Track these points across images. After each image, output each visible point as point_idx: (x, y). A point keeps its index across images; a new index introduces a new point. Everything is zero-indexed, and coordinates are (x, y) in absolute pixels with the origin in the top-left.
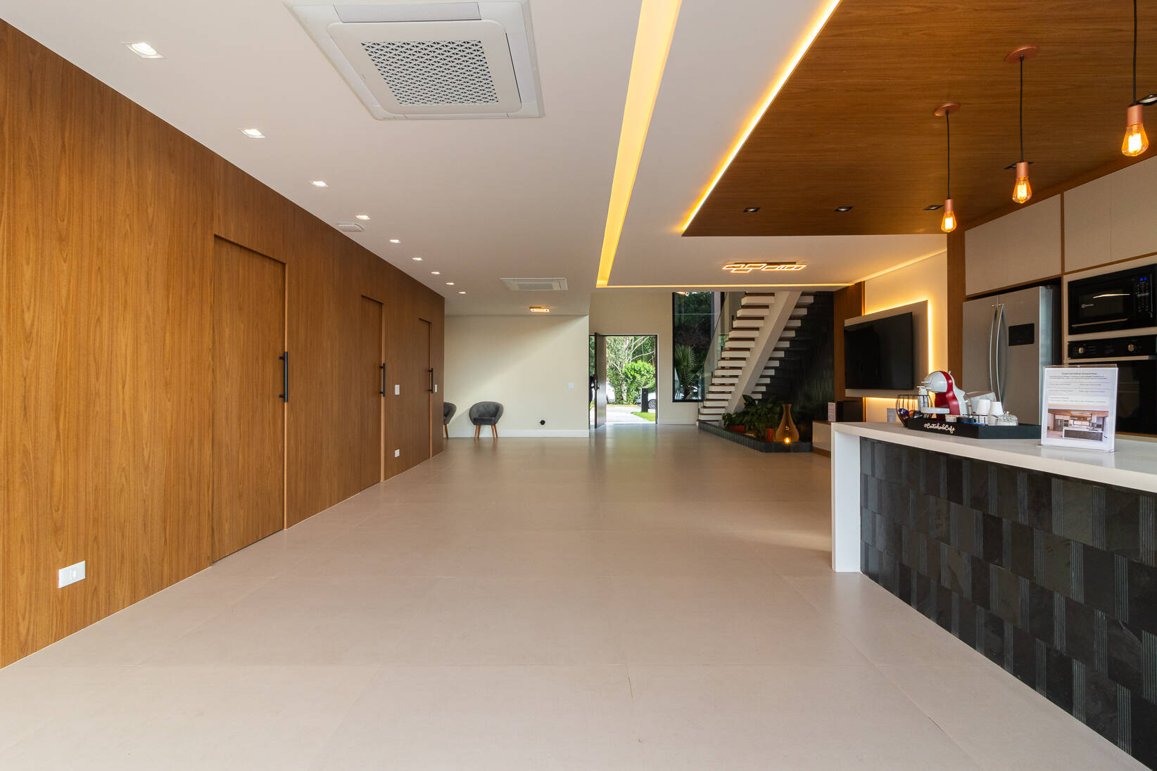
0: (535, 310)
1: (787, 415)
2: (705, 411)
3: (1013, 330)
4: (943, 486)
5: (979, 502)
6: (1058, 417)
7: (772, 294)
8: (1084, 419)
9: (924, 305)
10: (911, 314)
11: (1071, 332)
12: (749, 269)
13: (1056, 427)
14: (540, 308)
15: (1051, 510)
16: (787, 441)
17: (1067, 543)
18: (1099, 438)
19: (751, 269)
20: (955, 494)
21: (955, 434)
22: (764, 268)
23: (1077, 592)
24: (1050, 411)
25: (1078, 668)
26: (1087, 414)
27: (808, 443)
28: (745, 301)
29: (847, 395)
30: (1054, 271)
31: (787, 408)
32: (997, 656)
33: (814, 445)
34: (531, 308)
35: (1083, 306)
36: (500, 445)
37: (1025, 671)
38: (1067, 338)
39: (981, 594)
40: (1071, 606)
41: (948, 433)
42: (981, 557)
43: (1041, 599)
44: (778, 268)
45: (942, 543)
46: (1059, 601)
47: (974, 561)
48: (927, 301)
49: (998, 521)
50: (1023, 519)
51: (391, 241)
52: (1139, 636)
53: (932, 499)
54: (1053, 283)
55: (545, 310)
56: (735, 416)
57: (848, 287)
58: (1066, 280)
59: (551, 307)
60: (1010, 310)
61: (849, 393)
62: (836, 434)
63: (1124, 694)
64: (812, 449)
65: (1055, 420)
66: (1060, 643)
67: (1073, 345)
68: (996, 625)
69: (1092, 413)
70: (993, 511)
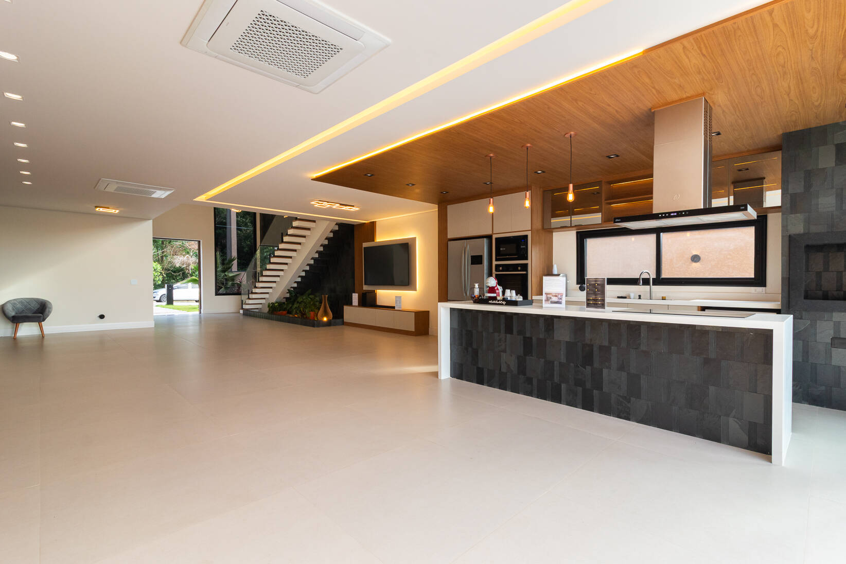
0: (101, 210)
1: (325, 302)
2: (251, 301)
3: (473, 257)
4: (503, 327)
5: (520, 332)
6: (548, 296)
7: (314, 221)
8: (556, 296)
9: (414, 239)
10: (408, 243)
11: (497, 260)
12: (326, 205)
13: (547, 300)
14: (108, 208)
15: (553, 331)
16: (325, 319)
17: (560, 342)
18: (560, 303)
19: (329, 206)
20: (509, 330)
21: (506, 305)
22: (336, 206)
23: (563, 359)
24: (545, 294)
25: (563, 386)
26: (557, 295)
27: (341, 320)
28: (295, 224)
29: (364, 289)
30: (489, 232)
31: (325, 297)
32: (529, 393)
33: (345, 321)
34: (97, 207)
35: (501, 249)
36: (46, 342)
37: (542, 395)
38: (494, 263)
39: (522, 369)
40: (561, 364)
41: (502, 304)
42: (522, 355)
43: (549, 364)
44: (344, 208)
45: (502, 353)
46: (556, 363)
47: (518, 357)
48: (415, 238)
49: (531, 338)
50: (541, 336)
51: (14, 123)
52: (585, 368)
53: (496, 334)
54: (489, 237)
55: (113, 211)
56: (277, 304)
57: (365, 223)
58: (494, 237)
59: (122, 209)
60: (471, 248)
61: (366, 288)
62: (442, 308)
63: (580, 389)
64: (343, 323)
65: (547, 298)
66: (556, 379)
67: (497, 266)
68: (529, 381)
69: (559, 294)
70: (528, 335)
